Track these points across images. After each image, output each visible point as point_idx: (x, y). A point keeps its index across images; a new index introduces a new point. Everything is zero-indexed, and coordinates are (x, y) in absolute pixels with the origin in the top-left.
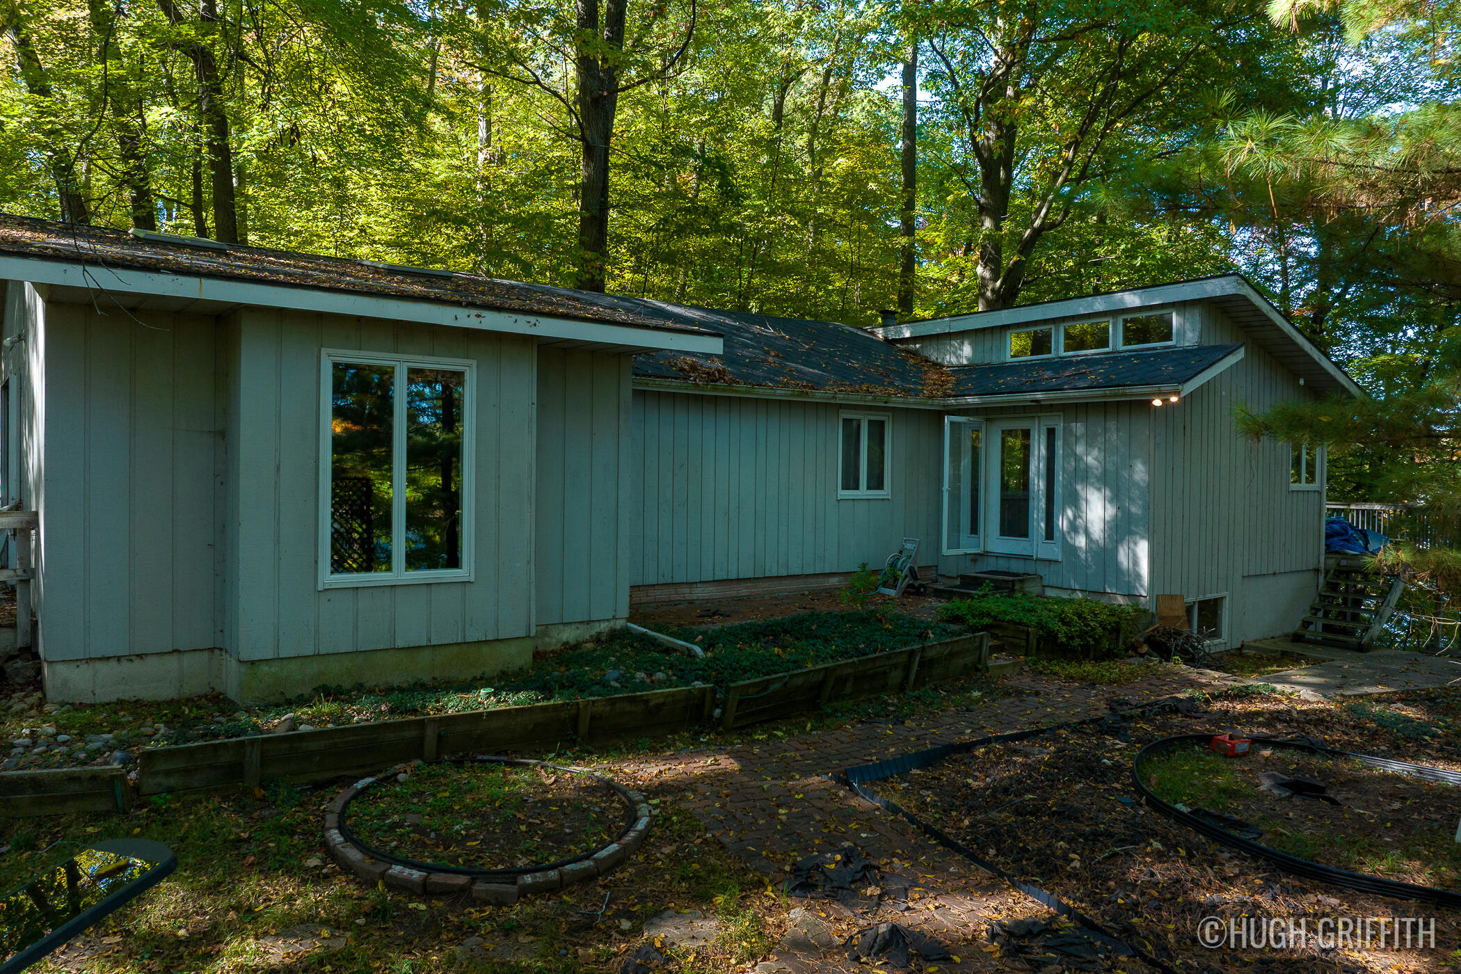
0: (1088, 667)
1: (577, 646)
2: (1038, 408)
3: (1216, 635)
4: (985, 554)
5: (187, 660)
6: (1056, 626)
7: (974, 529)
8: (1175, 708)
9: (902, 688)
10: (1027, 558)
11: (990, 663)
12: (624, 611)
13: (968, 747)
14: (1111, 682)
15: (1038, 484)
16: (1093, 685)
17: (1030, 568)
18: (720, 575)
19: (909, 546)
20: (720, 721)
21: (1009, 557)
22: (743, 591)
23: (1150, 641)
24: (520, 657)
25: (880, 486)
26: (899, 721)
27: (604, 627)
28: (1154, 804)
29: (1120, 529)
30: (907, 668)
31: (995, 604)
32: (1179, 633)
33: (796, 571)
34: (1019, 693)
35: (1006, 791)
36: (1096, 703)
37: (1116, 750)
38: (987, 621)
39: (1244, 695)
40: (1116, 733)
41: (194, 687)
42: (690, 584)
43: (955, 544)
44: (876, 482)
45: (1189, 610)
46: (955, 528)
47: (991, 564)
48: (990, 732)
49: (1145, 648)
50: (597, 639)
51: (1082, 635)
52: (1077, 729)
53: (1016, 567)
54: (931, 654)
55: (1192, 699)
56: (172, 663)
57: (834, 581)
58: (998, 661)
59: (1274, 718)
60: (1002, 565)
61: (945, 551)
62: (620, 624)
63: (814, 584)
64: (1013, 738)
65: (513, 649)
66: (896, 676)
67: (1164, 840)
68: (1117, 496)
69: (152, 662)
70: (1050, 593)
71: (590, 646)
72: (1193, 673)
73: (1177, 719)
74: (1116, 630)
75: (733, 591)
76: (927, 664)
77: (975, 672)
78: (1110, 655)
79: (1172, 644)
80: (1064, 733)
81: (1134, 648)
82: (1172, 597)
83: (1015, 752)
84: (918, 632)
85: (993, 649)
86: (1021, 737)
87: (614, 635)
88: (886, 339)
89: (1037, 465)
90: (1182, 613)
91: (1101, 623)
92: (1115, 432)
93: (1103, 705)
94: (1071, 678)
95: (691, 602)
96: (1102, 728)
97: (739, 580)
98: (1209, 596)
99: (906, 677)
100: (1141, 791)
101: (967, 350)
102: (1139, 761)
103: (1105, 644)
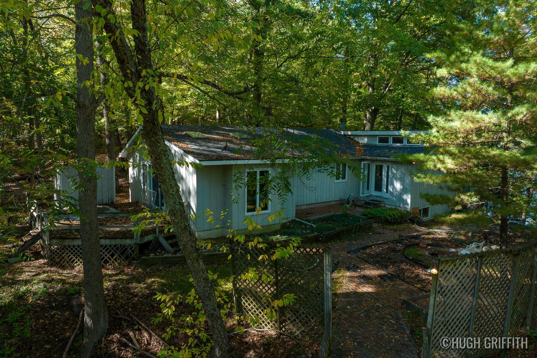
0: (395, 227)
1: (286, 224)
2: (385, 161)
3: (427, 216)
4: (371, 195)
5: (218, 230)
6: (388, 217)
7: (368, 189)
8: (413, 237)
9: (355, 233)
10: (381, 197)
11: (373, 226)
12: (294, 216)
13: (371, 246)
14: (400, 231)
15: (385, 179)
16: (396, 231)
17: (382, 200)
18: (308, 203)
19: (352, 194)
20: (321, 241)
21: (377, 196)
22: (313, 206)
23: (410, 219)
24: (278, 227)
25: (345, 179)
26: (356, 240)
27: (290, 219)
28: (406, 257)
29: (404, 191)
30: (356, 228)
31: (373, 211)
32: (417, 217)
33: (324, 201)
34: (380, 233)
35: (379, 255)
36: (396, 236)
37: (400, 247)
38: (372, 216)
39: (429, 233)
40: (400, 243)
41: (220, 235)
42: (301, 205)
43: (363, 194)
44: (344, 178)
45: (420, 211)
46: (363, 188)
47: (372, 198)
48: (375, 243)
49: (409, 221)
50: (289, 222)
51: (394, 219)
52: (392, 242)
53: (378, 199)
54: (361, 225)
55: (417, 235)
56: (216, 231)
57: (333, 203)
58: (375, 225)
59: (433, 239)
60: (375, 198)
61: (361, 195)
62: (293, 218)
63: (328, 204)
64: (379, 244)
65: (277, 226)
66: (354, 230)
67: (406, 263)
68: (402, 184)
69: (213, 230)
70: (386, 206)
71: (288, 224)
72: (418, 228)
73: (413, 240)
74: (402, 217)
75: (310, 207)
76: (360, 227)
77: (370, 228)
78: (400, 223)
79: (415, 220)
80: (389, 243)
81: (406, 221)
82: (416, 208)
83: (380, 247)
84: (358, 219)
85: (374, 222)
86: (381, 244)
87: (293, 221)
88: (344, 135)
89: (384, 173)
90: (418, 212)
91: (399, 216)
92: (403, 169)
93: (398, 236)
94: (391, 230)
95: (301, 210)
96: (397, 242)
97: (312, 204)
98: (426, 207)
99: (356, 230)
100: (403, 255)
101: (366, 140)
102: (404, 249)
103: (399, 221)
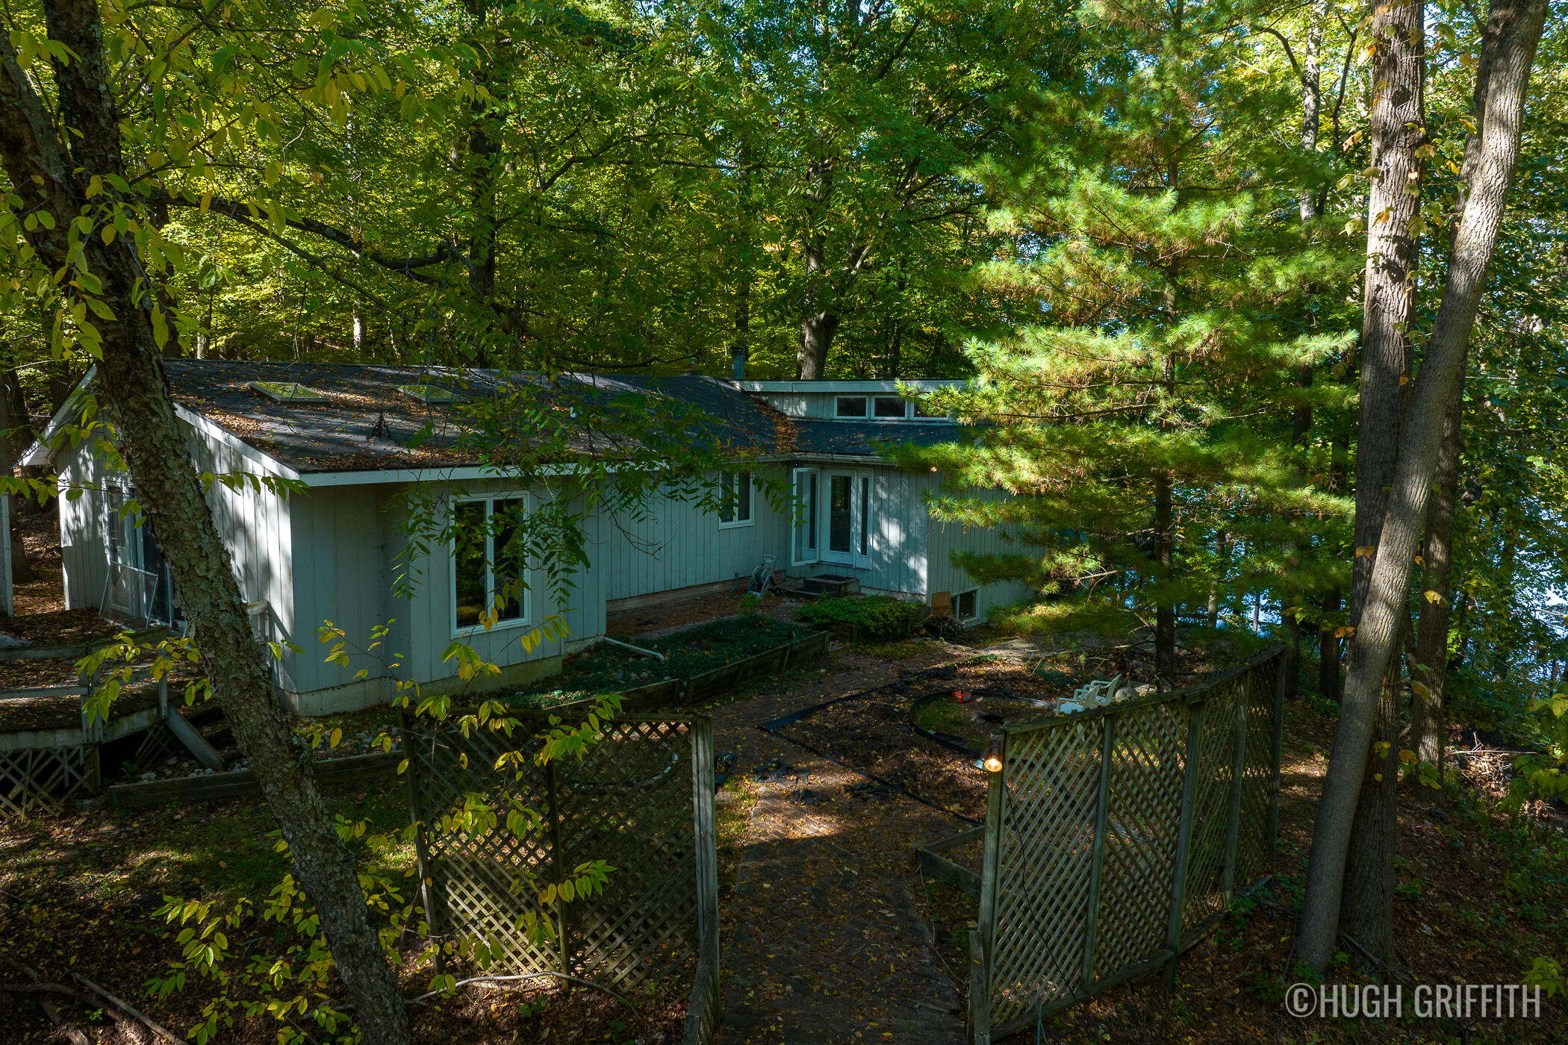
0: (888, 648)
1: (578, 655)
2: (857, 465)
3: (972, 614)
4: (820, 563)
5: (368, 685)
6: (869, 622)
7: (812, 544)
8: (937, 674)
9: (779, 671)
10: (849, 567)
11: (830, 650)
12: (603, 631)
13: (824, 706)
14: (901, 658)
15: (856, 514)
16: (890, 661)
17: (850, 574)
18: (643, 591)
19: (768, 561)
20: (684, 699)
21: (837, 565)
22: (657, 601)
23: (927, 626)
24: (555, 667)
25: (747, 517)
26: (783, 692)
27: (591, 642)
28: (918, 731)
29: (910, 546)
30: (782, 658)
31: (827, 606)
32: (945, 619)
33: (691, 583)
34: (848, 669)
35: (846, 728)
36: (891, 673)
37: (903, 703)
38: (826, 621)
39: (978, 662)
40: (901, 692)
41: (373, 701)
42: (623, 600)
43: (799, 559)
44: (744, 515)
45: (953, 600)
46: (799, 543)
47: (824, 571)
48: (834, 696)
49: (924, 631)
50: (588, 650)
51: (885, 626)
52: (881, 691)
53: (841, 572)
54: (796, 648)
55: (946, 668)
56: (360, 687)
57: (716, 587)
58: (834, 647)
59: (989, 676)
60: (832, 571)
61: (794, 564)
62: (600, 639)
63: (703, 591)
64: (847, 699)
65: (552, 663)
66: (776, 663)
67: (920, 747)
68: (905, 528)
69: (350, 687)
70: (864, 591)
71: (586, 655)
72: (950, 649)
73: (935, 682)
74: (906, 620)
75: (650, 602)
76: (794, 654)
77: (821, 656)
78: (902, 637)
79: (940, 627)
80: (874, 694)
81: (917, 631)
82: (943, 594)
83: (850, 707)
84: (786, 633)
85: (833, 639)
86: (851, 698)
87: (600, 647)
88: (743, 391)
89: (855, 499)
90: (948, 603)
91: (897, 619)
92: (904, 486)
93: (896, 674)
94: (878, 656)
95: (624, 612)
96: (896, 689)
97: (654, 594)
98: (967, 590)
99: (782, 664)
100: (912, 725)
101: (804, 405)
102: (912, 708)
103: (899, 631)
